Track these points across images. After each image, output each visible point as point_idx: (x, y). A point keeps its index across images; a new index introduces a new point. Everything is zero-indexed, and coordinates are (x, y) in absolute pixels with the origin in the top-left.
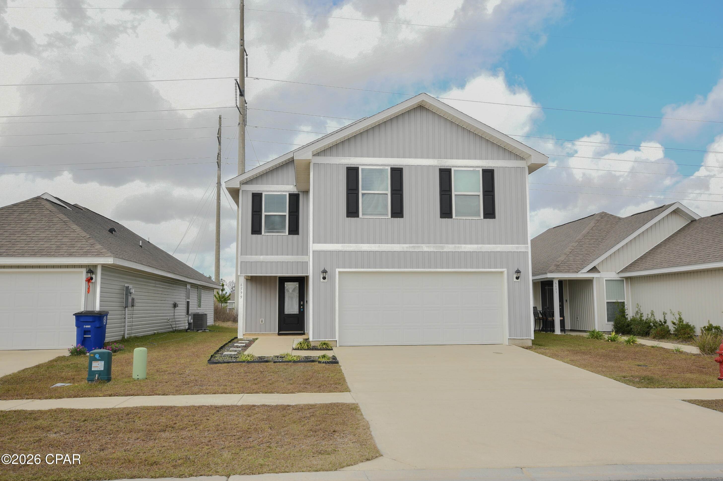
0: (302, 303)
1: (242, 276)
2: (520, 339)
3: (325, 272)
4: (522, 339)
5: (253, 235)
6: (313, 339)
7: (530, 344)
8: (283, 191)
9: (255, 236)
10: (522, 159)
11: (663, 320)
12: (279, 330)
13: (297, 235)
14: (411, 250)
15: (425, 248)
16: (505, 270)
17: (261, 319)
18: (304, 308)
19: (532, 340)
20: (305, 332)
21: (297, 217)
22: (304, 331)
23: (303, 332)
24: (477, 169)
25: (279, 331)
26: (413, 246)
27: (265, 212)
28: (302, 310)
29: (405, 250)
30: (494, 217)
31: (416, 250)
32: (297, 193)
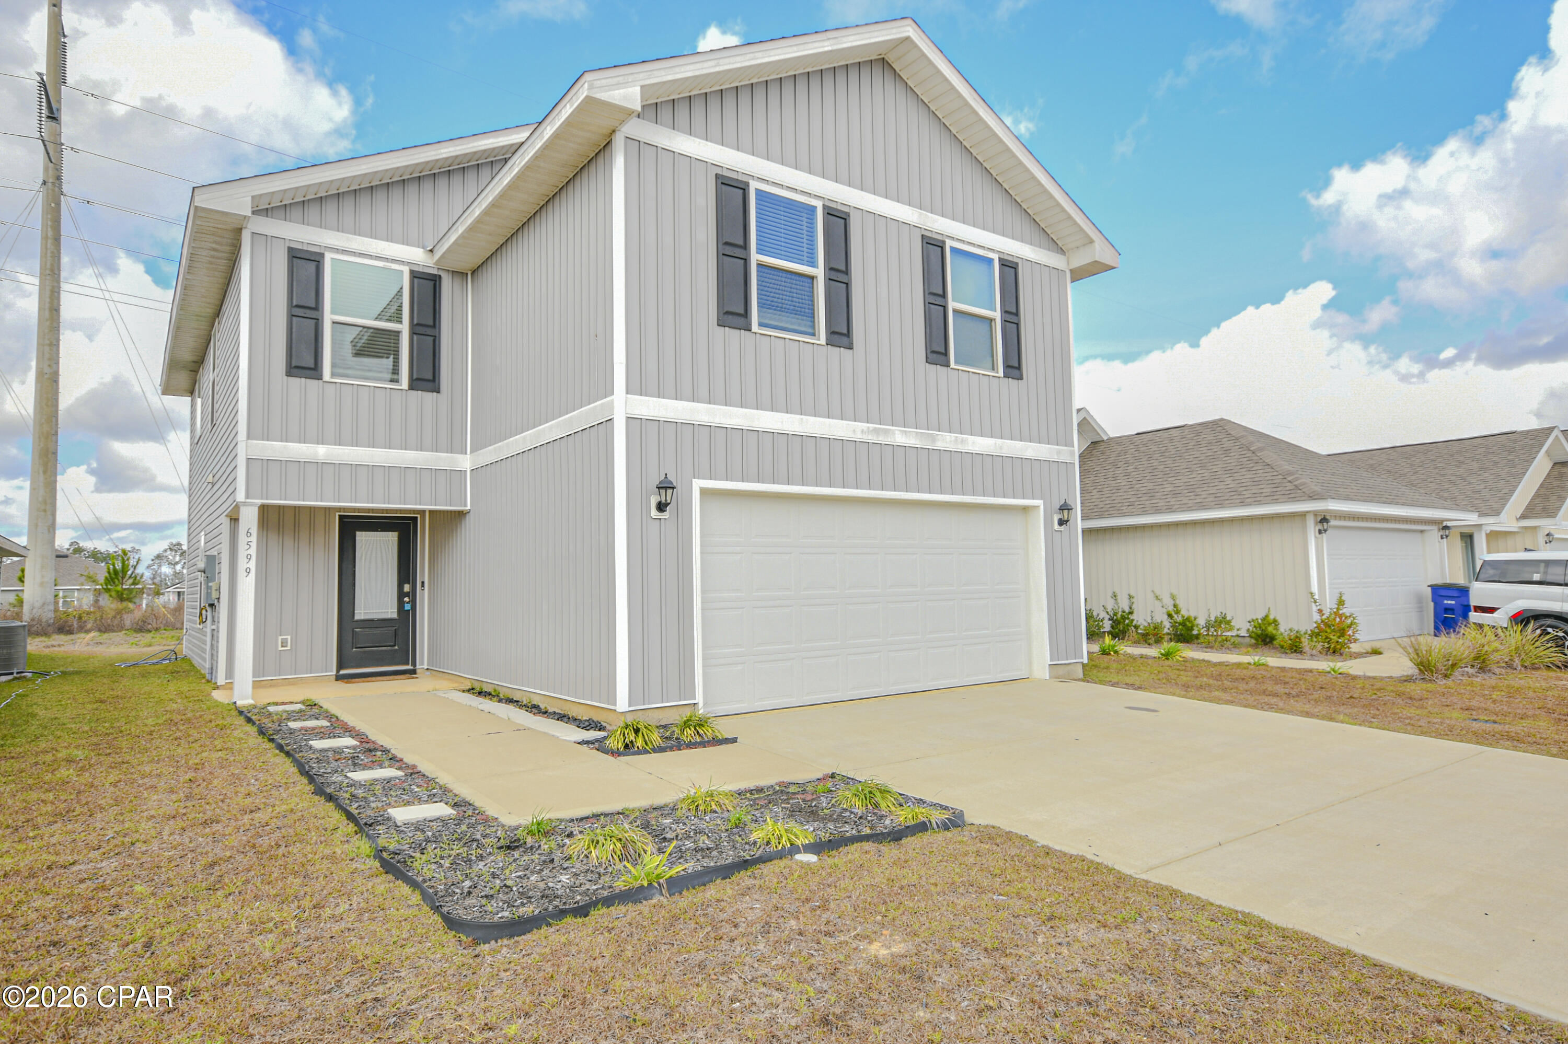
0: (407, 588)
1: (252, 504)
2: (1065, 664)
3: (665, 486)
4: (1069, 664)
5: (291, 379)
6: (630, 706)
7: (1080, 674)
8: (394, 261)
9: (297, 383)
10: (1062, 251)
11: (1127, 610)
12: (340, 666)
13: (435, 394)
14: (872, 438)
15: (900, 437)
16: (1039, 502)
17: (280, 638)
18: (413, 602)
19: (1084, 665)
20: (418, 666)
21: (434, 341)
22: (414, 664)
23: (410, 667)
24: (991, 255)
25: (338, 669)
26: (875, 428)
27: (333, 313)
28: (408, 607)
29: (859, 437)
30: (1020, 378)
31: (882, 439)
32: (435, 272)
